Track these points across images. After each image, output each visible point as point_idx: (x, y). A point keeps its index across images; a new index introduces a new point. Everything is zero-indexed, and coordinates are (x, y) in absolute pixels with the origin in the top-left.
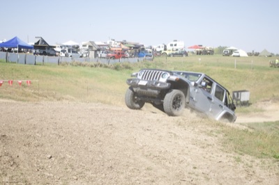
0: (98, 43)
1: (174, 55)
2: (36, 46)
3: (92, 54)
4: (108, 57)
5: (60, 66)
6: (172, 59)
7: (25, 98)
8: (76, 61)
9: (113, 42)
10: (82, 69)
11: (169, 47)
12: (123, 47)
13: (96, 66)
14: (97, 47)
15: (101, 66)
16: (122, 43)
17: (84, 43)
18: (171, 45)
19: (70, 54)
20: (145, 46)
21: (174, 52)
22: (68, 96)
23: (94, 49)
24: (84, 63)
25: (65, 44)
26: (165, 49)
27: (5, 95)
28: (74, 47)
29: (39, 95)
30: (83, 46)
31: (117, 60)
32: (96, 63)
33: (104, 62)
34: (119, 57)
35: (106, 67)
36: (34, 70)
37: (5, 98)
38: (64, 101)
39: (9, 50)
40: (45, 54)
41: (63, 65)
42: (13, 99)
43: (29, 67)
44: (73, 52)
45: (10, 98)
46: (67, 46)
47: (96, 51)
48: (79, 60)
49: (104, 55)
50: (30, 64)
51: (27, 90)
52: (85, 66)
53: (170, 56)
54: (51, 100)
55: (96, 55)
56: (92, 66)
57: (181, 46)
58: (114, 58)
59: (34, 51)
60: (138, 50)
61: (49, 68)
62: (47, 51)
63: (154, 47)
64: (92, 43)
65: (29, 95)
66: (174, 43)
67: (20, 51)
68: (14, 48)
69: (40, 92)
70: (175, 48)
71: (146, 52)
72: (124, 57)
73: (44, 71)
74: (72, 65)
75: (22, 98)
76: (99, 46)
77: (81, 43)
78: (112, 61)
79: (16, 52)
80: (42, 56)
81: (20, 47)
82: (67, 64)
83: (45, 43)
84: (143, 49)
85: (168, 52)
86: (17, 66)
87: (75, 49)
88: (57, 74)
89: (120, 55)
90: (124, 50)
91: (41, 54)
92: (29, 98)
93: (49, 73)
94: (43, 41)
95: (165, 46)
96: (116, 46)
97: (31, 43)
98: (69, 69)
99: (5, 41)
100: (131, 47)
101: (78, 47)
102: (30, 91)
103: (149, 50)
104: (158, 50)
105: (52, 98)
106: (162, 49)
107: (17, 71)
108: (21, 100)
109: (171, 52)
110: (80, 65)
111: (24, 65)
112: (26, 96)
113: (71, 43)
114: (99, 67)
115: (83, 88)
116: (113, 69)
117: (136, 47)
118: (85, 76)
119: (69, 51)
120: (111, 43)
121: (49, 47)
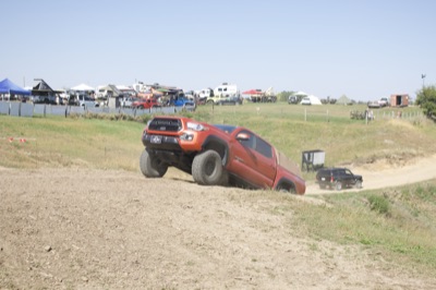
0: (120, 87)
1: (223, 103)
2: (35, 92)
3: (112, 101)
4: (134, 107)
5: (69, 119)
6: (220, 109)
7: (18, 164)
8: (90, 111)
9: (141, 86)
10: (98, 122)
11: (216, 92)
12: (154, 92)
13: (117, 118)
14: (119, 93)
15: (124, 118)
16: (154, 87)
17: (101, 87)
18: (220, 90)
19: (82, 102)
20: (185, 91)
21: (224, 99)
22: (79, 160)
23: (115, 94)
24: (101, 114)
25: (76, 88)
26: (212, 95)
28: (87, 92)
29: (36, 158)
30: (101, 91)
31: (146, 111)
32: (117, 114)
33: (129, 113)
34: (149, 107)
35: (131, 119)
36: (31, 124)
38: (74, 168)
40: (47, 102)
41: (72, 117)
43: (24, 120)
44: (87, 99)
46: (78, 91)
47: (117, 98)
48: (94, 111)
49: (129, 103)
50: (26, 116)
51: (23, 153)
52: (102, 118)
53: (217, 104)
54: (55, 166)
55: (118, 104)
56: (112, 119)
57: (232, 91)
58: (143, 107)
59: (32, 98)
60: (175, 97)
61: (52, 122)
62: (49, 98)
63: (197, 92)
64: (112, 87)
65: (25, 160)
66: (223, 87)
67: (12, 99)
68: (4, 93)
69: (40, 155)
70: (225, 93)
71: (186, 98)
72: (156, 106)
73: (46, 127)
74: (84, 116)
75: (14, 163)
76: (122, 91)
77: (98, 87)
78: (139, 111)
79: (7, 99)
80: (42, 106)
81: (13, 93)
82: (78, 115)
83: (48, 87)
84: (182, 95)
85: (215, 99)
86: (9, 119)
87: (87, 96)
88: (63, 129)
89: (151, 103)
90: (157, 97)
91: (41, 102)
92: (24, 163)
93: (52, 128)
94: (45, 84)
95: (212, 91)
96: (145, 92)
97: (29, 88)
98: (81, 123)
100: (165, 93)
101: (93, 92)
102: (25, 153)
103: (190, 96)
104: (202, 96)
105: (57, 163)
106: (208, 95)
107: (7, 125)
108: (16, 167)
109: (220, 99)
110: (96, 117)
111: (18, 118)
112: (21, 161)
113: (83, 87)
114: (121, 120)
115: (99, 148)
116: (141, 122)
117: (173, 92)
118: (103, 132)
119: (81, 98)
120: (138, 87)
121: (54, 93)
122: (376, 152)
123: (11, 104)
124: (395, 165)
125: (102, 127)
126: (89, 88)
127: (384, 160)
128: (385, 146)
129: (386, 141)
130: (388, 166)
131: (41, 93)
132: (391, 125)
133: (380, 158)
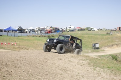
0: (41, 28)
1: (70, 31)
2: (18, 30)
3: (39, 32)
4: (46, 33)
5: (28, 37)
6: (69, 33)
7: (14, 49)
8: (33, 35)
9: (47, 27)
11: (68, 28)
12: (51, 29)
13: (41, 36)
14: (41, 29)
15: (43, 36)
16: (51, 27)
17: (36, 28)
18: (69, 27)
20: (59, 28)
21: (70, 30)
22: (31, 48)
23: (40, 30)
24: (36, 35)
25: (29, 28)
26: (67, 29)
27: (7, 48)
28: (32, 29)
29: (20, 48)
30: (36, 29)
31: (49, 34)
32: (41, 35)
34: (50, 33)
35: (45, 36)
36: (18, 39)
37: (7, 49)
38: (29, 50)
39: (8, 32)
40: (22, 32)
41: (29, 36)
42: (10, 50)
43: (16, 38)
44: (32, 31)
45: (9, 49)
46: (30, 29)
47: (41, 31)
48: (34, 34)
49: (44, 32)
50: (16, 36)
52: (37, 36)
53: (68, 31)
54: (24, 50)
55: (41, 32)
56: (40, 36)
57: (72, 28)
58: (48, 33)
59: (18, 31)
60: (57, 30)
62: (22, 31)
63: (63, 28)
64: (39, 28)
66: (70, 27)
67: (12, 32)
69: (20, 47)
70: (70, 28)
72: (51, 33)
75: (13, 49)
76: (42, 29)
78: (47, 34)
79: (11, 32)
80: (20, 34)
81: (12, 30)
82: (30, 36)
83: (22, 28)
84: (59, 29)
85: (68, 30)
86: (11, 37)
87: (33, 30)
88: (26, 40)
89: (50, 32)
91: (20, 33)
92: (16, 49)
93: (23, 39)
94: (21, 28)
95: (67, 28)
96: (48, 29)
97: (16, 29)
98: (31, 38)
99: (7, 28)
100: (54, 29)
101: (34, 29)
102: (16, 47)
103: (61, 30)
104: (64, 29)
107: (11, 39)
108: (14, 50)
109: (69, 30)
110: (35, 36)
111: (14, 37)
112: (15, 49)
113: (31, 28)
114: (42, 37)
115: (36, 45)
116: (47, 37)
117: (56, 29)
118: (37, 40)
119: (31, 31)
120: (46, 27)
121: (23, 30)
122: (113, 43)
123: (12, 33)
124: (119, 47)
125: (37, 39)
126: (33, 28)
127: (116, 46)
128: (116, 42)
129: (116, 40)
130: (117, 47)
131: (20, 30)
132: (117, 36)
133: (115, 45)
